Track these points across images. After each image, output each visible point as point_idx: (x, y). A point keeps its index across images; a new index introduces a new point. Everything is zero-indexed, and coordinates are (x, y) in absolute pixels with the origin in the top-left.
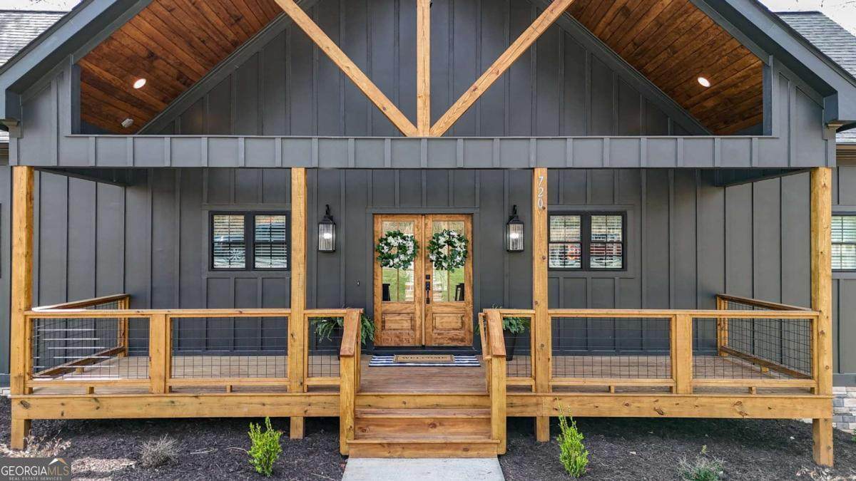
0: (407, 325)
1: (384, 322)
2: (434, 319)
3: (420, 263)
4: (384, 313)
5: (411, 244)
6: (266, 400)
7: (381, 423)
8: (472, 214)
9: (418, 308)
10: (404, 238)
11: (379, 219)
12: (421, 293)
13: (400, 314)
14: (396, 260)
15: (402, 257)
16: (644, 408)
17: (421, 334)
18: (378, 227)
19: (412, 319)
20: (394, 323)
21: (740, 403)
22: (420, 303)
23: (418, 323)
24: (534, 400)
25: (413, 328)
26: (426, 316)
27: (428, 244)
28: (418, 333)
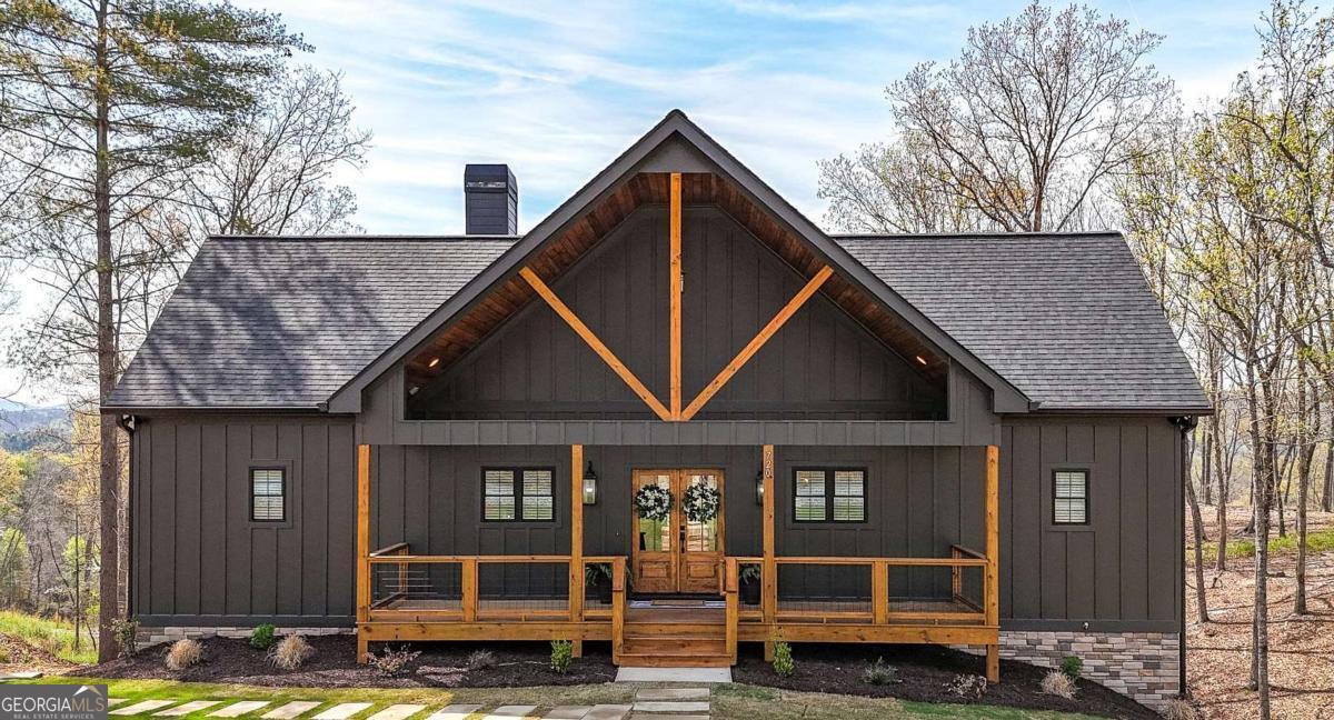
0: (663, 573)
1: (641, 570)
2: (688, 567)
3: (675, 515)
4: (642, 562)
5: (667, 497)
6: (553, 627)
7: (642, 644)
8: (724, 469)
9: (673, 557)
10: (660, 492)
11: (636, 473)
12: (676, 543)
13: (656, 563)
14: (653, 512)
15: (658, 509)
16: (849, 635)
17: (676, 582)
18: (635, 481)
19: (668, 568)
20: (651, 571)
21: (925, 632)
22: (675, 552)
23: (673, 571)
24: (762, 629)
25: (669, 575)
26: (681, 564)
27: (683, 497)
28: (673, 580)
